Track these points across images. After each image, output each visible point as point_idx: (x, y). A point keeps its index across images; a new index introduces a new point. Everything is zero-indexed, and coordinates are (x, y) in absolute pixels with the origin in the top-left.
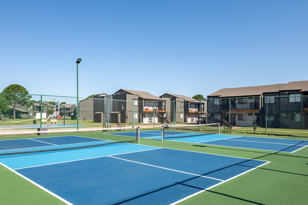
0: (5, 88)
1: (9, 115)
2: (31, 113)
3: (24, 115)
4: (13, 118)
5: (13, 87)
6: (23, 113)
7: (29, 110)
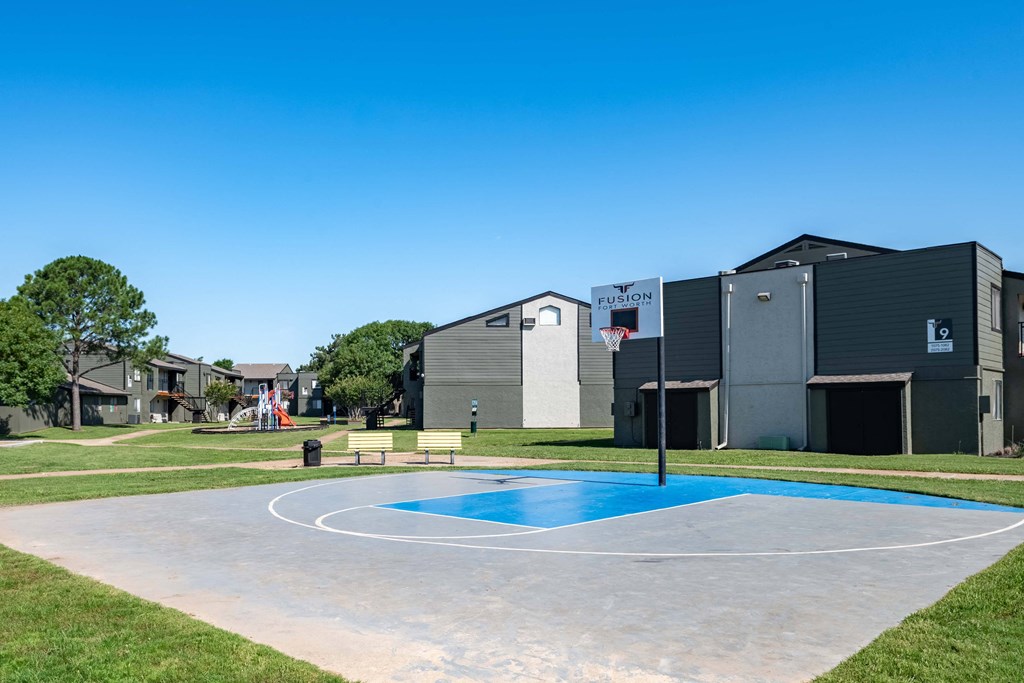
0: (28, 278)
1: (46, 408)
2: (139, 401)
3: (112, 408)
4: (69, 424)
5: (71, 267)
6: (107, 399)
7: (130, 385)
